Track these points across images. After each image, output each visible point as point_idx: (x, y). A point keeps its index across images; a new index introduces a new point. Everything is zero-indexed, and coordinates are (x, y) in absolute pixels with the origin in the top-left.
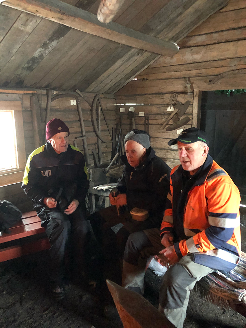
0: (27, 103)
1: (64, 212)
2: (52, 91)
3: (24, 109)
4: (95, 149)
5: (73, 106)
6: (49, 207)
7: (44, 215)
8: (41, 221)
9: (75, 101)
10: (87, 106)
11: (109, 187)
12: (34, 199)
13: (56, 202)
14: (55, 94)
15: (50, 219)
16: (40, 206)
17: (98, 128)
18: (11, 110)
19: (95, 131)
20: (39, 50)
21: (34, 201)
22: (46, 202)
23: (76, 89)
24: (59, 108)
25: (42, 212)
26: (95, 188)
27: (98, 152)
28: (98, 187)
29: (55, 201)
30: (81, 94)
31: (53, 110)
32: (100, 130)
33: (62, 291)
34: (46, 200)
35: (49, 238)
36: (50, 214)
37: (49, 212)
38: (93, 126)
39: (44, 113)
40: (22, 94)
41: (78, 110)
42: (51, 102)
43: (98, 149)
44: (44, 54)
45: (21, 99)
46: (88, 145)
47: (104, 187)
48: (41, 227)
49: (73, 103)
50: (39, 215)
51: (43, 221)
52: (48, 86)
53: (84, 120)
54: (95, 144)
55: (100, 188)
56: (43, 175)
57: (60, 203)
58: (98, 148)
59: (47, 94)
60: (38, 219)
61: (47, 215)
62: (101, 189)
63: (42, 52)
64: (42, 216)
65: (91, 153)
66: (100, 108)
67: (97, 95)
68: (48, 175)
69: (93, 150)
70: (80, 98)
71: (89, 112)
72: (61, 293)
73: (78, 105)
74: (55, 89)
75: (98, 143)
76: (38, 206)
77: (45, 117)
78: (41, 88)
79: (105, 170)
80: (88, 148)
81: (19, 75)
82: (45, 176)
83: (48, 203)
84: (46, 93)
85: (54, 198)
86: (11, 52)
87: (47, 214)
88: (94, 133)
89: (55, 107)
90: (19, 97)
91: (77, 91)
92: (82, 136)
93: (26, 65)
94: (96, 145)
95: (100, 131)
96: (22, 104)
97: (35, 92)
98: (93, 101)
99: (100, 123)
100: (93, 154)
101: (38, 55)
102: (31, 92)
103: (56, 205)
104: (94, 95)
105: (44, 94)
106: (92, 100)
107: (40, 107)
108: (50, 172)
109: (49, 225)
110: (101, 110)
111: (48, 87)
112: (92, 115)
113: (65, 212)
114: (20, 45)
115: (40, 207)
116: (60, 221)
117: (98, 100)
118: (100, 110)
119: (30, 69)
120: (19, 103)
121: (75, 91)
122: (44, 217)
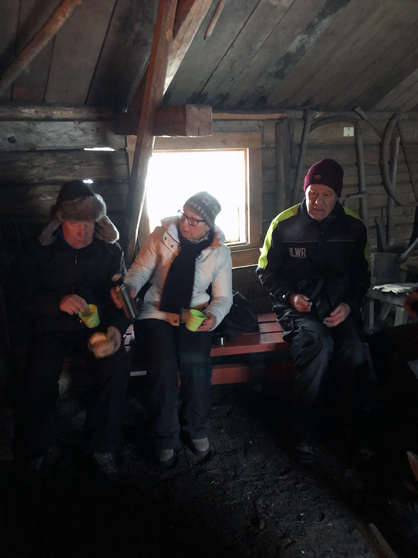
0: (270, 135)
1: (323, 321)
2: (314, 111)
3: (264, 146)
4: (382, 217)
5: (348, 137)
6: (298, 310)
7: (288, 321)
8: (282, 331)
9: (352, 129)
10: (374, 137)
11: (405, 290)
12: (273, 294)
13: (311, 304)
14: (317, 119)
15: (297, 329)
16: (283, 306)
17: (391, 177)
18: (245, 147)
19: (384, 184)
20: (299, 38)
21: (274, 296)
22: (293, 301)
23: (356, 107)
24: (322, 142)
25: (286, 316)
26: (378, 287)
27: (386, 224)
28: (385, 286)
29: (308, 301)
30: (364, 115)
31: (313, 146)
32: (395, 181)
33: (311, 452)
34: (294, 298)
35: (295, 360)
36: (299, 322)
37: (298, 318)
38: (382, 173)
39: (297, 151)
40: (263, 120)
41: (356, 145)
42: (310, 132)
43: (386, 218)
44: (306, 45)
45: (262, 129)
46: (369, 209)
47: (396, 289)
48: (282, 341)
49: (349, 132)
50: (281, 321)
51: (286, 331)
52: (307, 103)
53: (365, 164)
54: (382, 208)
55: (387, 288)
56: (292, 254)
57: (317, 305)
58: (388, 217)
59: (305, 119)
60: (277, 327)
61: (295, 323)
62: (389, 291)
63: (304, 42)
64: (286, 323)
65: (373, 224)
66: (398, 139)
67: (394, 115)
68: (299, 256)
69: (377, 219)
70: (362, 123)
71: (376, 149)
72: (309, 454)
73: (358, 135)
74: (317, 109)
75: (387, 207)
76: (279, 306)
77: (297, 159)
78: (294, 108)
79: (399, 256)
80: (368, 215)
81: (262, 87)
82: (296, 257)
83: (297, 303)
84: (301, 116)
85: (308, 296)
86: (253, 48)
87: (294, 321)
88: (382, 188)
89: (316, 141)
90: (259, 126)
91: (357, 110)
92: (360, 192)
93: (274, 69)
94: (385, 211)
95: (394, 184)
96: (262, 136)
97: (285, 115)
98: (387, 127)
99: (395, 167)
100: (377, 227)
101: (297, 47)
102: (277, 116)
103: (310, 307)
104: (388, 115)
105: (299, 118)
106: (384, 125)
107: (291, 142)
108: (304, 251)
109: (297, 340)
110: (401, 144)
111: (307, 106)
112: (381, 153)
113: (325, 323)
114: (268, 34)
115: (283, 308)
116: (315, 336)
117: (397, 125)
118: (398, 144)
119: (279, 75)
120: (257, 136)
121: (353, 110)
122: (289, 325)
